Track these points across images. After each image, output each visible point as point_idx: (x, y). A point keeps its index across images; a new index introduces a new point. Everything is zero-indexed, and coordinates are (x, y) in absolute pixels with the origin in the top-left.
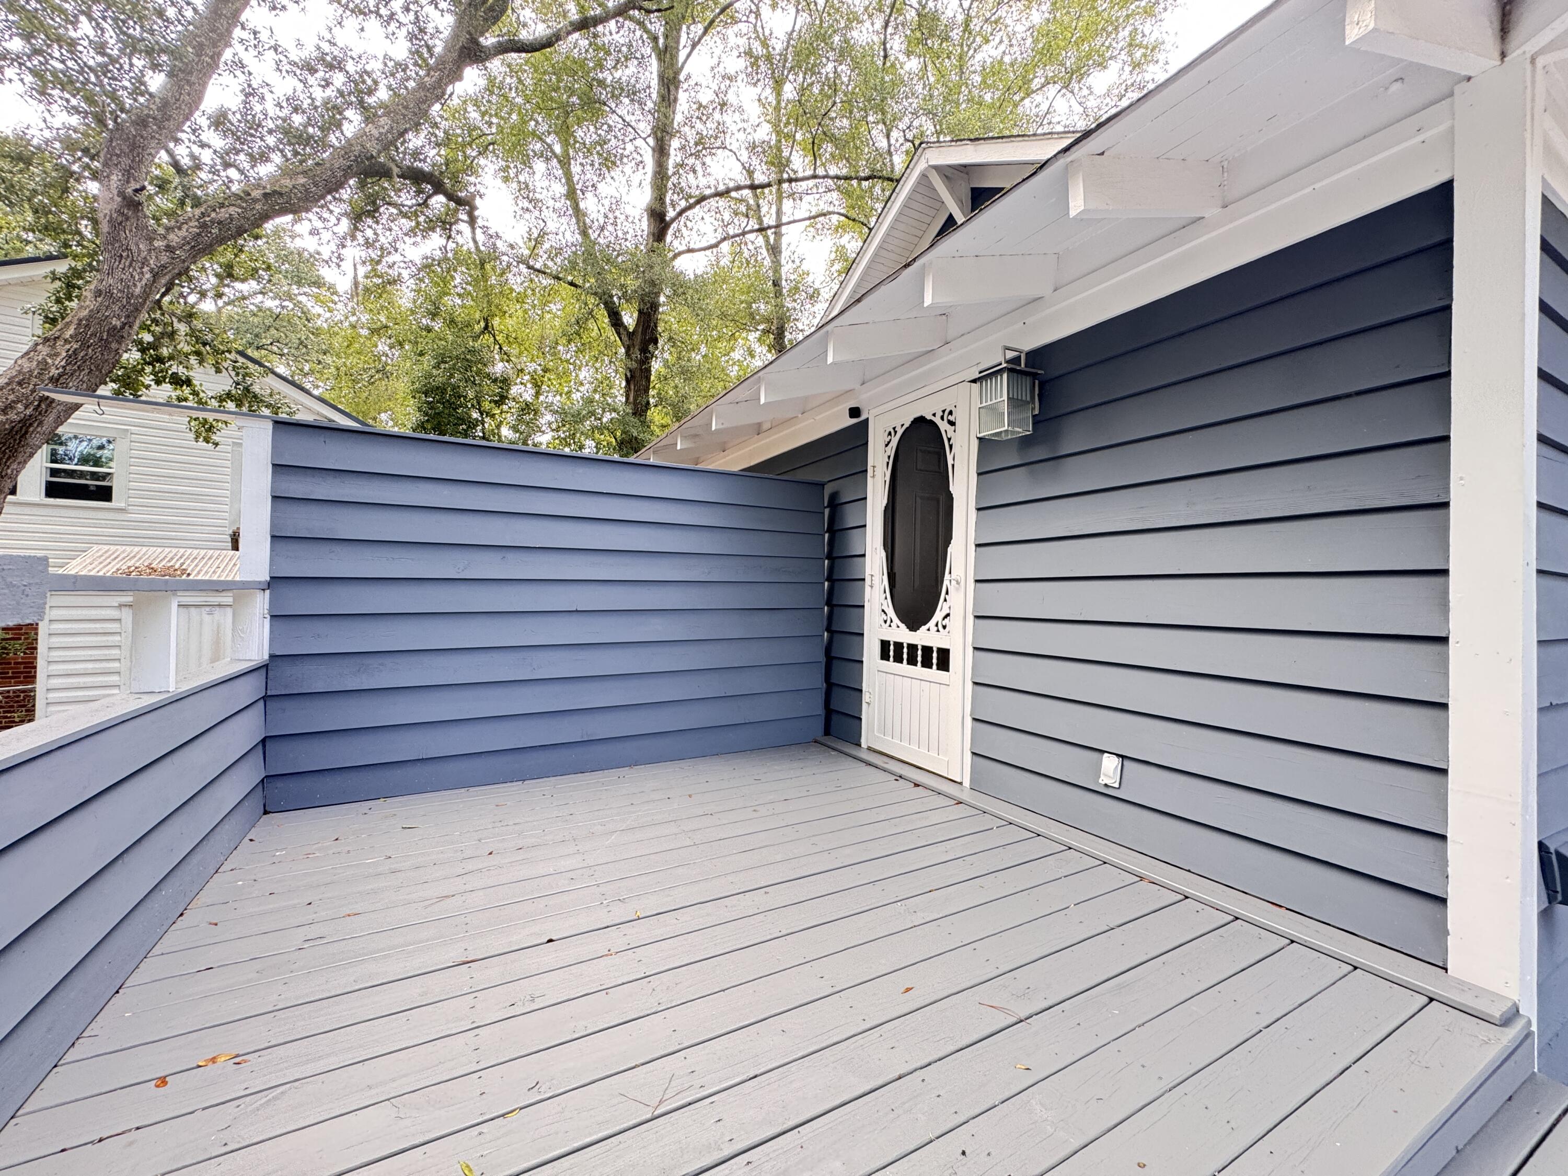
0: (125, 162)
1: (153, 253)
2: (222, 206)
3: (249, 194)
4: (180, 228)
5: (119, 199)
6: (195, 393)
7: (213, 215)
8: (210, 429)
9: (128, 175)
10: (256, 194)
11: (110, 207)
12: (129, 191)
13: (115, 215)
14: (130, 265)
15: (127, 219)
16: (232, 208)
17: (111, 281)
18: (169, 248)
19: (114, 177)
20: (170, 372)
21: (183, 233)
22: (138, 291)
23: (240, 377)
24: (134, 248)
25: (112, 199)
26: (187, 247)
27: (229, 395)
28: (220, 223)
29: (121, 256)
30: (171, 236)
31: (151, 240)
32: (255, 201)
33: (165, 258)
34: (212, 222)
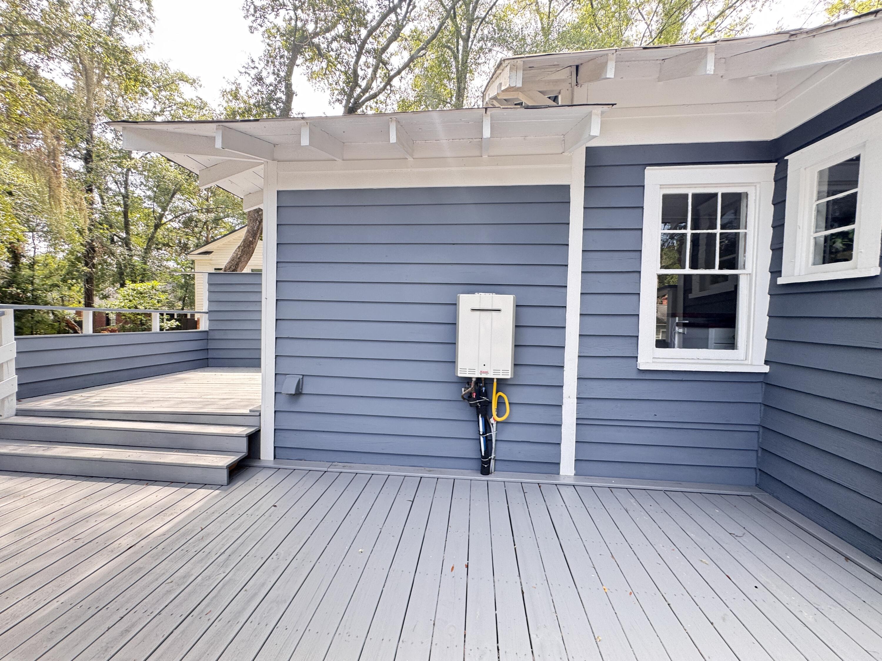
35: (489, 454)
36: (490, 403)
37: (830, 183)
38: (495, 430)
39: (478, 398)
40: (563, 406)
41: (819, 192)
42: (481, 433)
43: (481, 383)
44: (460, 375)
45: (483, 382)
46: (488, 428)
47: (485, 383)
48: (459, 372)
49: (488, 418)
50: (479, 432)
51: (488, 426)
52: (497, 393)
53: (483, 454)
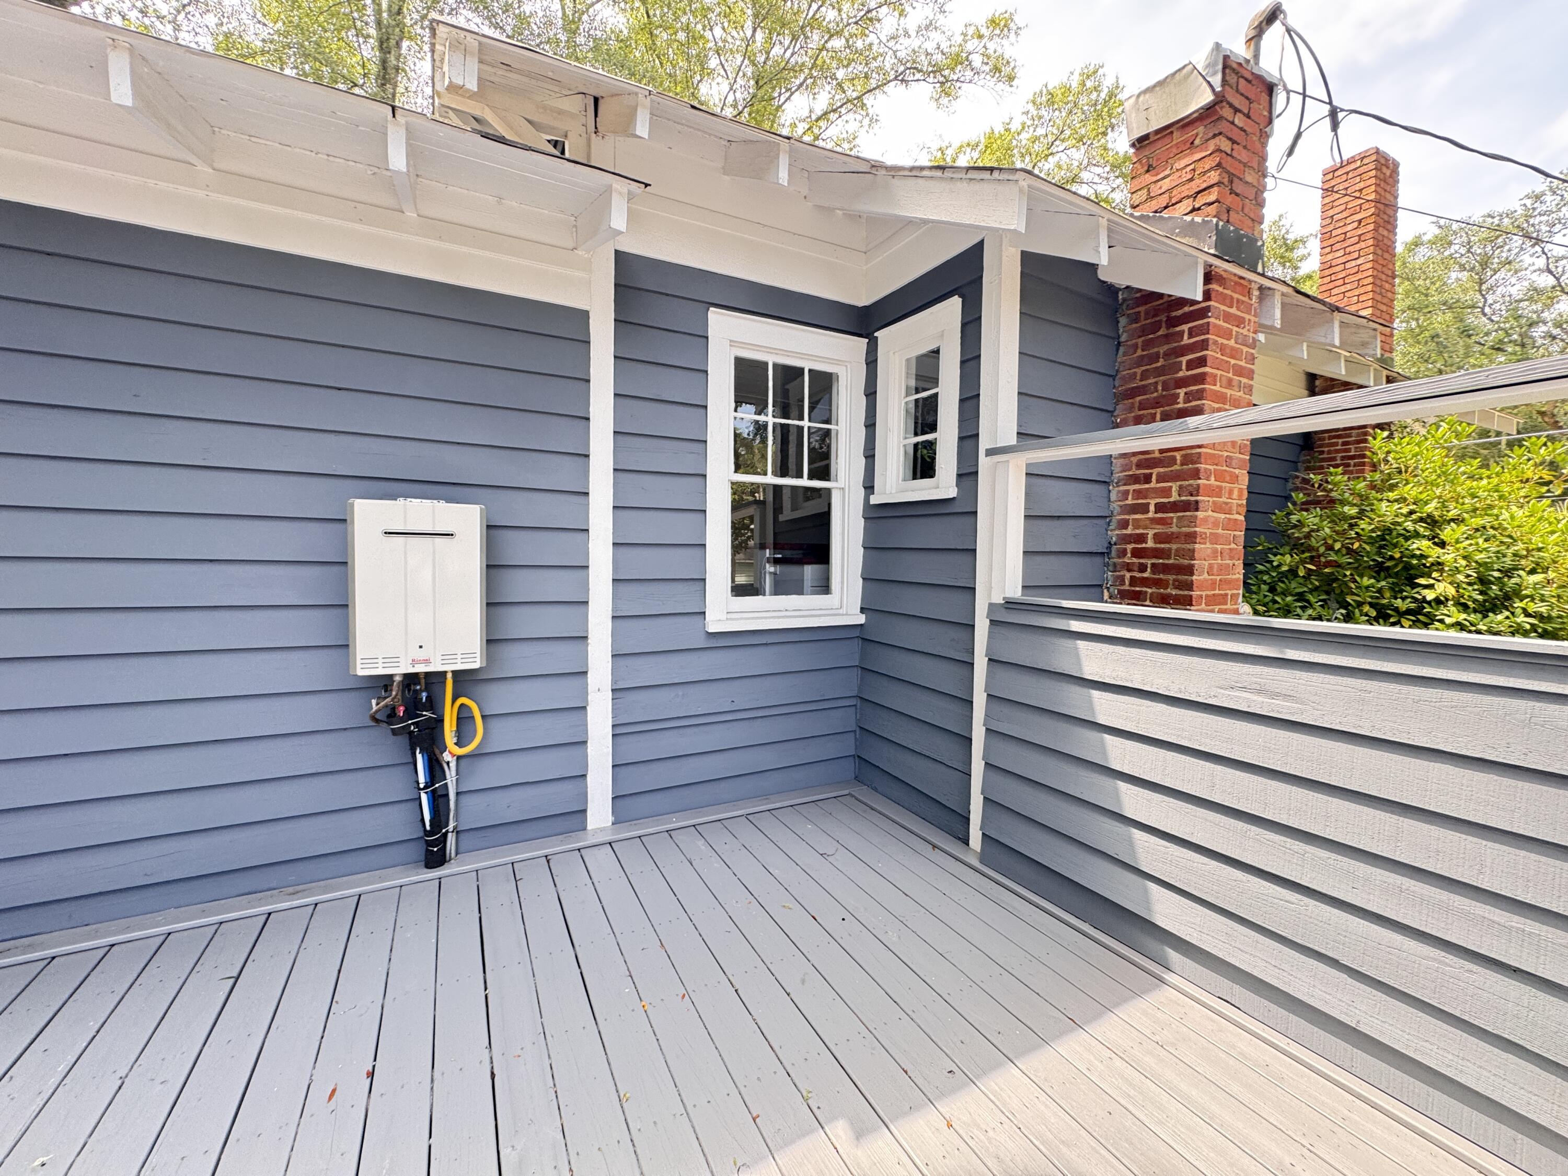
35: (443, 823)
36: (440, 721)
37: (918, 377)
38: (454, 773)
39: (409, 714)
40: (588, 708)
41: (907, 388)
42: (422, 786)
43: (419, 684)
44: (360, 672)
45: (423, 681)
46: (438, 774)
47: (426, 684)
48: (359, 666)
49: (437, 752)
50: (418, 784)
51: (437, 768)
52: (454, 700)
53: (428, 828)
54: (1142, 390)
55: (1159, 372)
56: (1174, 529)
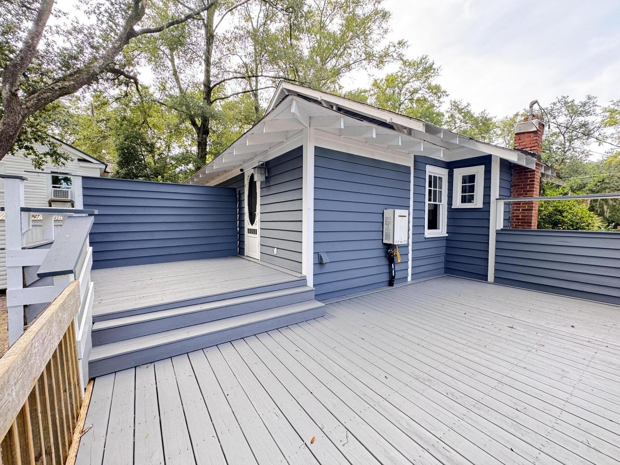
0: (11, 80)
1: (22, 110)
2: (45, 93)
3: (54, 88)
4: (30, 101)
5: (9, 93)
6: (34, 152)
7: (42, 96)
8: (41, 164)
9: (12, 85)
10: (56, 88)
11: (6, 95)
12: (13, 90)
13: (8, 98)
14: (15, 114)
15: (13, 99)
16: (48, 93)
17: (9, 120)
18: (27, 108)
19: (7, 86)
20: (25, 145)
21: (32, 102)
22: (18, 123)
23: (52, 147)
24: (16, 109)
25: (7, 93)
26: (34, 107)
27: (48, 153)
28: (44, 98)
29: (11, 112)
30: (28, 104)
31: (21, 105)
32: (56, 90)
33: (26, 111)
34: (42, 98)
35: (395, 277)
40: (409, 254)
42: (393, 269)
48: (394, 242)
54: (518, 185)
55: (522, 182)
56: (527, 214)
